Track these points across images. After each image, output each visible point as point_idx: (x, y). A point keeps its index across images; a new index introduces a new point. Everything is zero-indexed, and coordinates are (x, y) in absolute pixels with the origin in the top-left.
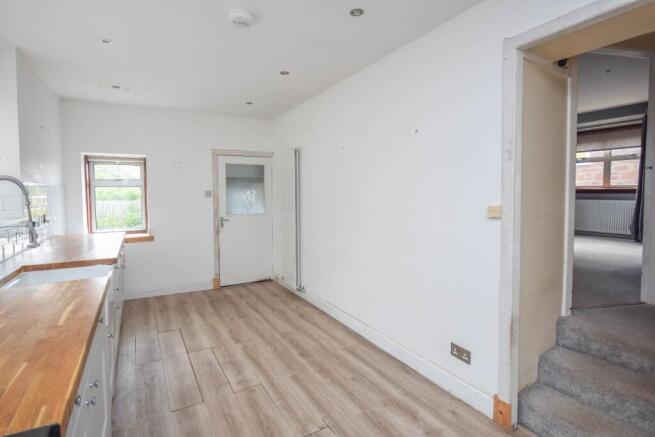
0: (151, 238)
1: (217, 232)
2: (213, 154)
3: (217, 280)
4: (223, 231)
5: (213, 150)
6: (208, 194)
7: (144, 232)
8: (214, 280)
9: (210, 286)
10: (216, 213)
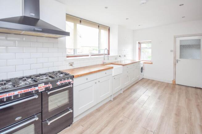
0: (152, 63)
1: (175, 65)
2: (174, 37)
3: (174, 81)
4: (177, 64)
5: (174, 36)
6: (171, 51)
7: (151, 61)
8: (173, 81)
9: (171, 83)
10: (175, 57)
